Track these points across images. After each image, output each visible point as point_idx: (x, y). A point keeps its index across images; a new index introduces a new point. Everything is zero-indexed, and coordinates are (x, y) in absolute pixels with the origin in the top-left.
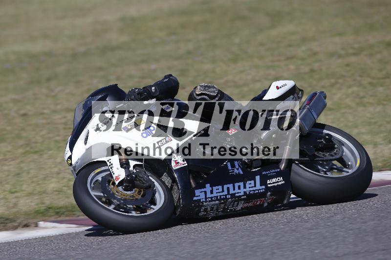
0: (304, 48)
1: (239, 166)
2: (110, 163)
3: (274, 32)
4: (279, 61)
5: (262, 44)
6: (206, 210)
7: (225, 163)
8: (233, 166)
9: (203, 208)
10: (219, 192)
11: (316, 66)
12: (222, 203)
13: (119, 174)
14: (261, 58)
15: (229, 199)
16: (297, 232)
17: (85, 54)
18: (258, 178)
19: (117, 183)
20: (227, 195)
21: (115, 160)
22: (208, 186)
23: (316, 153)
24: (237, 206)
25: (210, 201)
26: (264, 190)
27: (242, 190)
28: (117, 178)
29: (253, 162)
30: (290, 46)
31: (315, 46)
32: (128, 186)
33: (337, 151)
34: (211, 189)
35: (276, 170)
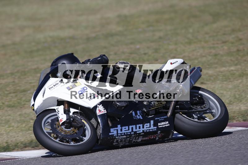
0: (233, 36)
1: (140, 114)
2: (58, 110)
3: (215, 26)
4: (217, 44)
5: (207, 33)
6: (117, 141)
7: (131, 112)
8: (136, 114)
9: (116, 140)
10: (126, 130)
11: (241, 47)
12: (128, 137)
13: (63, 117)
14: (206, 42)
15: (132, 135)
16: (227, 153)
17: (95, 38)
18: (152, 122)
19: (61, 123)
20: (131, 132)
21: (61, 108)
22: (119, 126)
23: (192, 106)
24: (138, 139)
25: (120, 136)
26: (156, 129)
27: (142, 130)
28: (61, 120)
29: (150, 112)
30: (224, 34)
31: (240, 35)
32: (67, 126)
33: (205, 105)
34: (121, 128)
35: (165, 117)
